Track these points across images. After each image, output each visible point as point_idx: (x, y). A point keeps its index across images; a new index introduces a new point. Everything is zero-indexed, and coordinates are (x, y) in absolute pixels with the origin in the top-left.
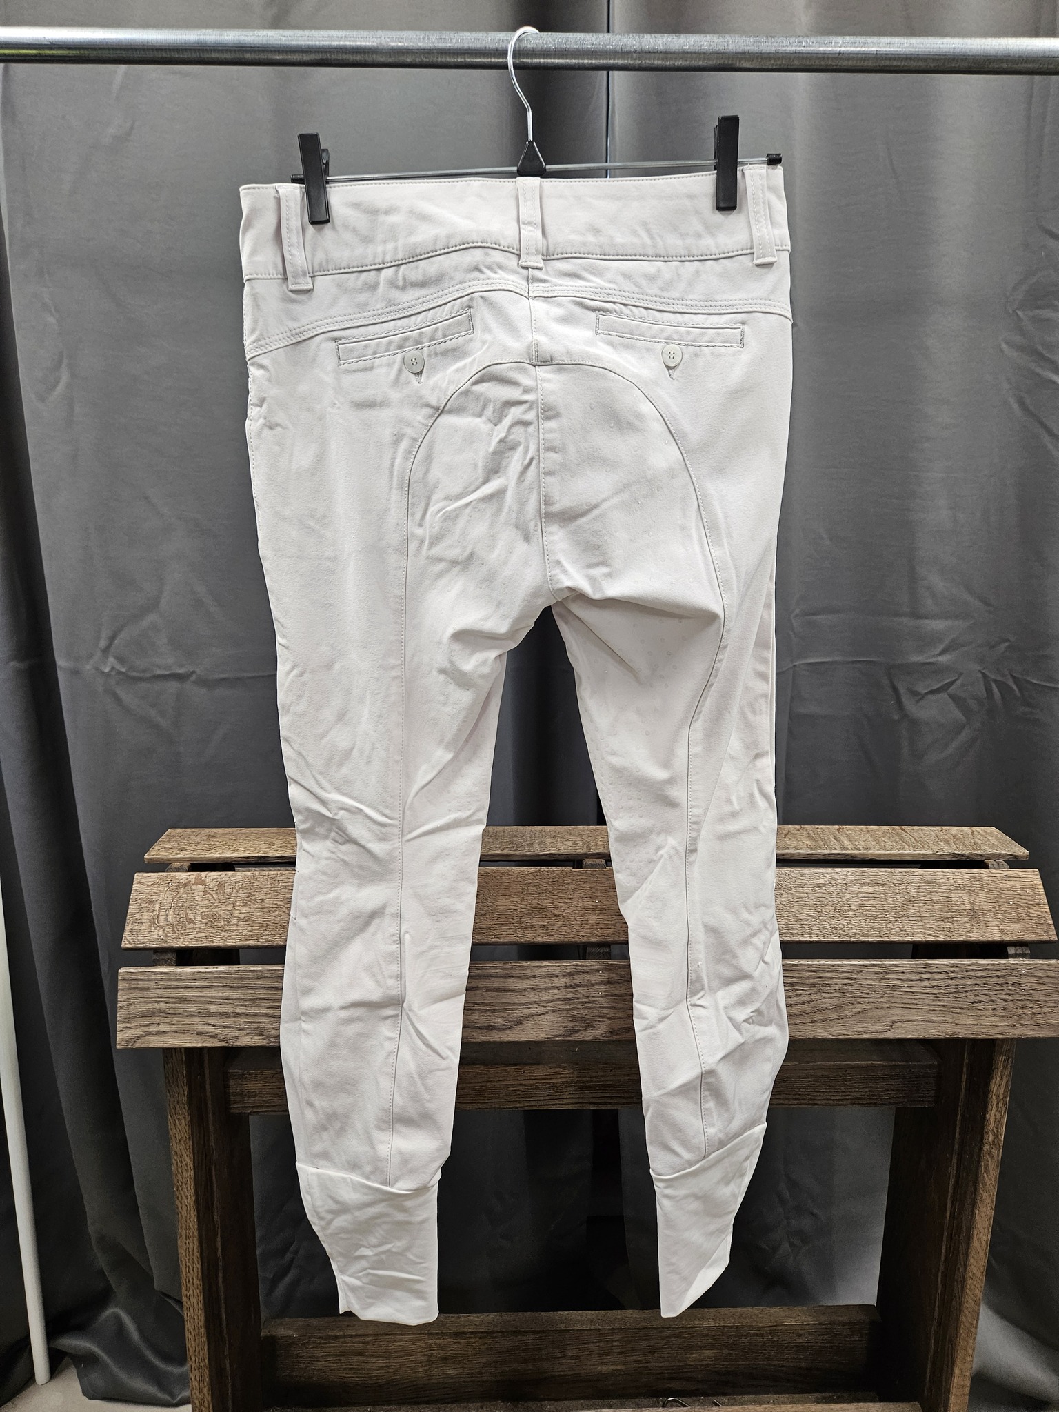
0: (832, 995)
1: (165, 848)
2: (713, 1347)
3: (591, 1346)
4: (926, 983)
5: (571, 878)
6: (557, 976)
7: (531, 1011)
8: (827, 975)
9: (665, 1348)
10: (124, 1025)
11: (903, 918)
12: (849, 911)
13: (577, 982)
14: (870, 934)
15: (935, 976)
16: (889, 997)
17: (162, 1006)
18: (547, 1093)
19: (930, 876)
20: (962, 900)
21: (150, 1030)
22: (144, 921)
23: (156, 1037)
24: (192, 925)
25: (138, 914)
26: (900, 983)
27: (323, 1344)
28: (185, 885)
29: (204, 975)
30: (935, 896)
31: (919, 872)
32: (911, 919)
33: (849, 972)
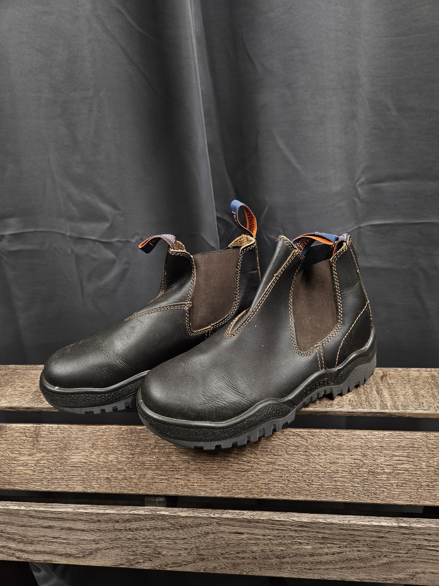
0: (360, 549)
5: (135, 434)
6: (118, 522)
7: (98, 546)
8: (356, 533)
11: (435, 483)
12: (383, 474)
13: (135, 527)
14: (401, 498)
26: (426, 543)
33: (378, 532)
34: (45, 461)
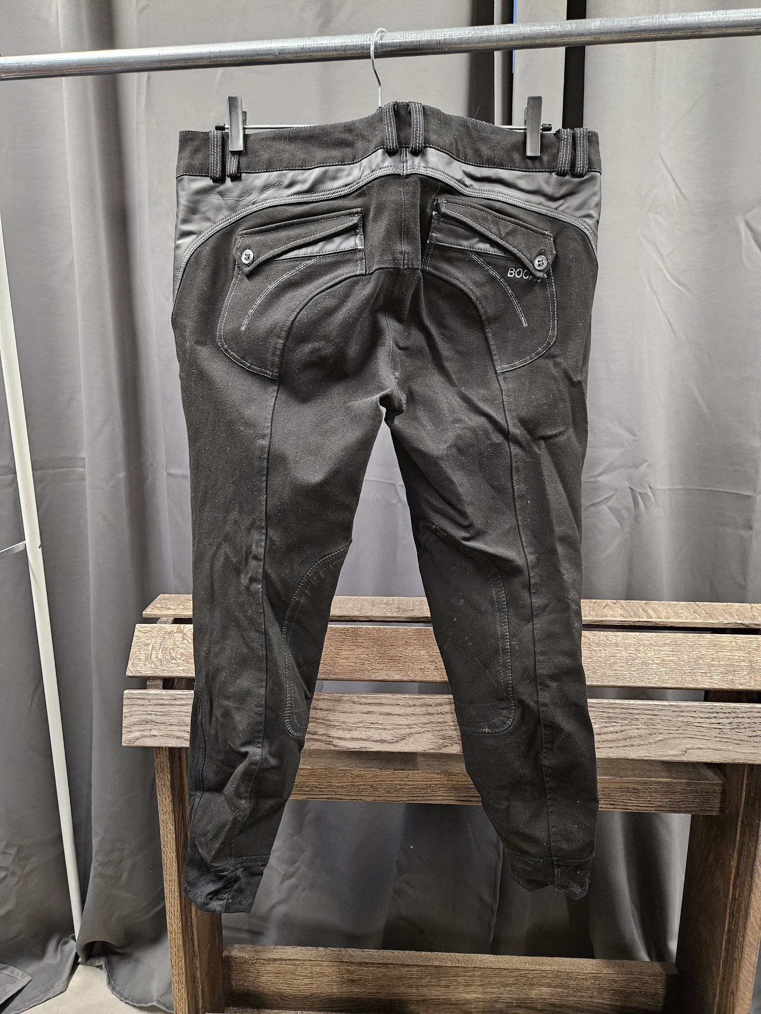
0: (639, 727)
1: (157, 607)
2: (549, 986)
3: (459, 979)
4: (713, 720)
6: (431, 706)
7: (412, 730)
8: (635, 711)
9: (513, 984)
10: (128, 730)
11: (695, 671)
12: (653, 664)
14: (669, 681)
15: (721, 715)
16: (684, 730)
17: (153, 717)
18: (424, 792)
19: (717, 640)
20: (742, 658)
21: (145, 734)
22: (141, 657)
23: (149, 739)
24: (174, 661)
25: (138, 653)
26: (692, 720)
27: (267, 964)
28: (170, 633)
29: (181, 696)
30: (720, 654)
31: (708, 636)
32: (702, 671)
33: (653, 710)
34: (365, 656)
